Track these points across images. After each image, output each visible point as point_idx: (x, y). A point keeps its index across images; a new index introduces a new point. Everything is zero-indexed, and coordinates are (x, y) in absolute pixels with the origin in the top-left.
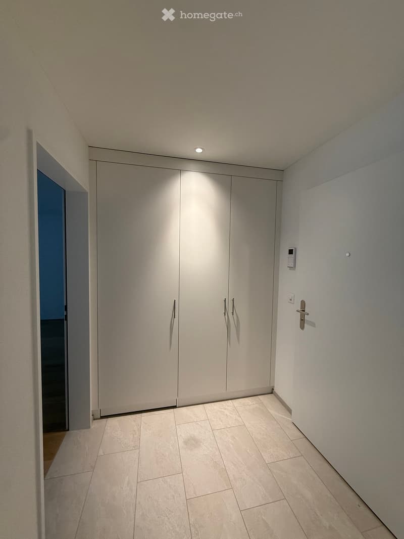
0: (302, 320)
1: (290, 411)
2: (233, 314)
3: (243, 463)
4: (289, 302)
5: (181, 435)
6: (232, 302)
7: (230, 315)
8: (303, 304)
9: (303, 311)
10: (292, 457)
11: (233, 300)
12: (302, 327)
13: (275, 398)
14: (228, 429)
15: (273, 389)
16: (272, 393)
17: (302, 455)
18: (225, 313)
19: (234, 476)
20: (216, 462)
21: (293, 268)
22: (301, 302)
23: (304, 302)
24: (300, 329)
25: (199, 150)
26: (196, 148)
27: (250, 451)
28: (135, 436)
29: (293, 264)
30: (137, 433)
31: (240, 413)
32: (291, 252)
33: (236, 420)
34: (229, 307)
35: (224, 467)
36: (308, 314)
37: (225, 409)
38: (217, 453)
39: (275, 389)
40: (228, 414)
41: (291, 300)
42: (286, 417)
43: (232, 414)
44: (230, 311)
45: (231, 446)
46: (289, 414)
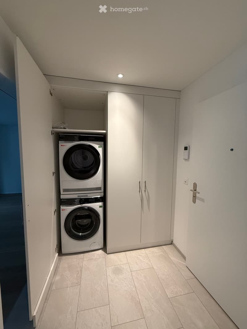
0: (194, 197)
1: (184, 258)
2: (145, 192)
3: (152, 298)
4: (184, 184)
5: (109, 275)
6: (145, 183)
7: (143, 192)
8: (195, 185)
9: (195, 190)
10: (187, 293)
11: (145, 182)
12: (194, 201)
13: (174, 248)
14: (142, 271)
15: (172, 241)
16: (171, 244)
17: (194, 292)
18: (140, 191)
19: (145, 308)
20: (133, 296)
21: (187, 159)
22: (194, 184)
23: (196, 184)
24: (193, 203)
25: (120, 76)
26: (118, 74)
27: (157, 288)
28: (78, 275)
29: (187, 156)
30: (80, 273)
31: (150, 258)
32: (186, 148)
33: (147, 263)
34: (142, 187)
35: (138, 300)
36: (199, 193)
37: (140, 255)
38: (134, 289)
39: (174, 241)
40: (142, 259)
41: (185, 182)
42: (181, 262)
43: (144, 259)
44: (143, 189)
45: (144, 284)
46: (184, 260)
